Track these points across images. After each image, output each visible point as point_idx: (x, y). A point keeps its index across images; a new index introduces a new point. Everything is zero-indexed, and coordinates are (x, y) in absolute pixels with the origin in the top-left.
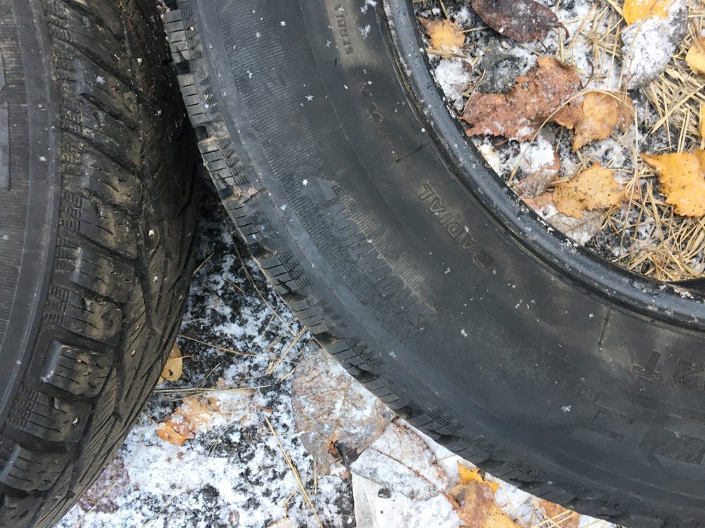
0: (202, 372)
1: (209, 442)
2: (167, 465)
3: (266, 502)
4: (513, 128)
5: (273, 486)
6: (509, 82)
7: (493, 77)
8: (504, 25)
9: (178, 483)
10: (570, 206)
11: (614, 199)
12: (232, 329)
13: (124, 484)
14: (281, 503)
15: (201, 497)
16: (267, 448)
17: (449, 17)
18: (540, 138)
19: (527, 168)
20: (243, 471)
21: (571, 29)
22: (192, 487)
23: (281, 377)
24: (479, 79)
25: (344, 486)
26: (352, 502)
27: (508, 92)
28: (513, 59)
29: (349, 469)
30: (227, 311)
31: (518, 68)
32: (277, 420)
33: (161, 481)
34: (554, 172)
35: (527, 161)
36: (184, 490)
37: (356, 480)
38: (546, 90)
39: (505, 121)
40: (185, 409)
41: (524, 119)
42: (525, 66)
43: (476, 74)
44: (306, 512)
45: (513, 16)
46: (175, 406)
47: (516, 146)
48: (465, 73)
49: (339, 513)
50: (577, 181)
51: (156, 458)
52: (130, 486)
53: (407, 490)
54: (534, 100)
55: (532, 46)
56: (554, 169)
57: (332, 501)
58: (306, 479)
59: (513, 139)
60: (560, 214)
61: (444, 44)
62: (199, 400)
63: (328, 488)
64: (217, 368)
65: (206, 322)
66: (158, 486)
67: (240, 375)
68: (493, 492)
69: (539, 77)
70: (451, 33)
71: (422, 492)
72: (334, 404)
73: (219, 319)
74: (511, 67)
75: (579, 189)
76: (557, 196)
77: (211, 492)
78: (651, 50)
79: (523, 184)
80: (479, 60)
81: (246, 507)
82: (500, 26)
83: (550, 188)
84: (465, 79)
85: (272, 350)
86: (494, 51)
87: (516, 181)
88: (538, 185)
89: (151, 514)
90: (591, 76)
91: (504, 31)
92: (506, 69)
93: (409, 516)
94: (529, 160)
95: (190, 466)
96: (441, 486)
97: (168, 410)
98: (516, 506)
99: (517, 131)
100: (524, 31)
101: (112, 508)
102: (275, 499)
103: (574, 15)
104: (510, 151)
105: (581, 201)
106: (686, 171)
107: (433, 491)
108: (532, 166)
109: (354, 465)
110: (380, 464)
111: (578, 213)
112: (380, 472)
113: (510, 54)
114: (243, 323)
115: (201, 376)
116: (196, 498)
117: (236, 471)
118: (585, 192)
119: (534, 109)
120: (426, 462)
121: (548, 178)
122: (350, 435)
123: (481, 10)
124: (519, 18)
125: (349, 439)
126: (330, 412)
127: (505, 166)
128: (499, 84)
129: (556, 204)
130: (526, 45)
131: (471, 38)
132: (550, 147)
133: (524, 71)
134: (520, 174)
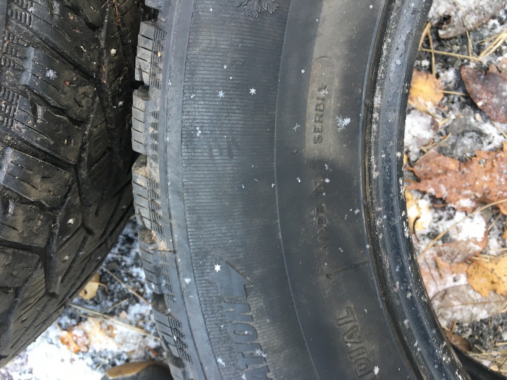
1: (99, 359)
2: (59, 364)
4: (456, 196)
6: (469, 152)
7: (456, 142)
8: (485, 99)
10: (481, 282)
13: (22, 364)
17: (435, 72)
18: (478, 212)
19: (454, 235)
24: (441, 140)
27: (464, 161)
28: (481, 133)
31: (482, 143)
34: (478, 248)
35: (457, 228)
38: (501, 174)
39: (451, 188)
40: (87, 326)
41: (468, 192)
42: (490, 143)
43: (441, 134)
45: (496, 94)
46: (80, 320)
47: (452, 212)
48: (431, 130)
50: (496, 264)
51: (52, 355)
52: (26, 368)
54: (486, 178)
55: (503, 127)
56: (480, 246)
59: (452, 205)
60: (468, 286)
61: (421, 95)
62: (101, 323)
64: (124, 303)
65: (129, 261)
67: (141, 315)
69: (499, 159)
70: (432, 88)
74: (476, 140)
75: (495, 272)
76: (473, 270)
79: (446, 248)
80: (448, 122)
82: (480, 99)
83: (469, 261)
84: (428, 135)
86: (466, 120)
87: (440, 243)
88: (458, 254)
91: (482, 106)
92: (470, 140)
94: (459, 228)
97: (74, 322)
99: (458, 200)
100: (501, 112)
104: (445, 214)
105: (493, 283)
108: (460, 234)
111: (485, 292)
113: (479, 127)
115: (110, 304)
118: (499, 276)
119: (482, 186)
121: (471, 252)
123: (468, 78)
124: (501, 97)
127: (435, 225)
128: (459, 152)
129: (468, 276)
130: (497, 124)
131: (448, 99)
132: (484, 224)
133: (487, 148)
134: (446, 238)
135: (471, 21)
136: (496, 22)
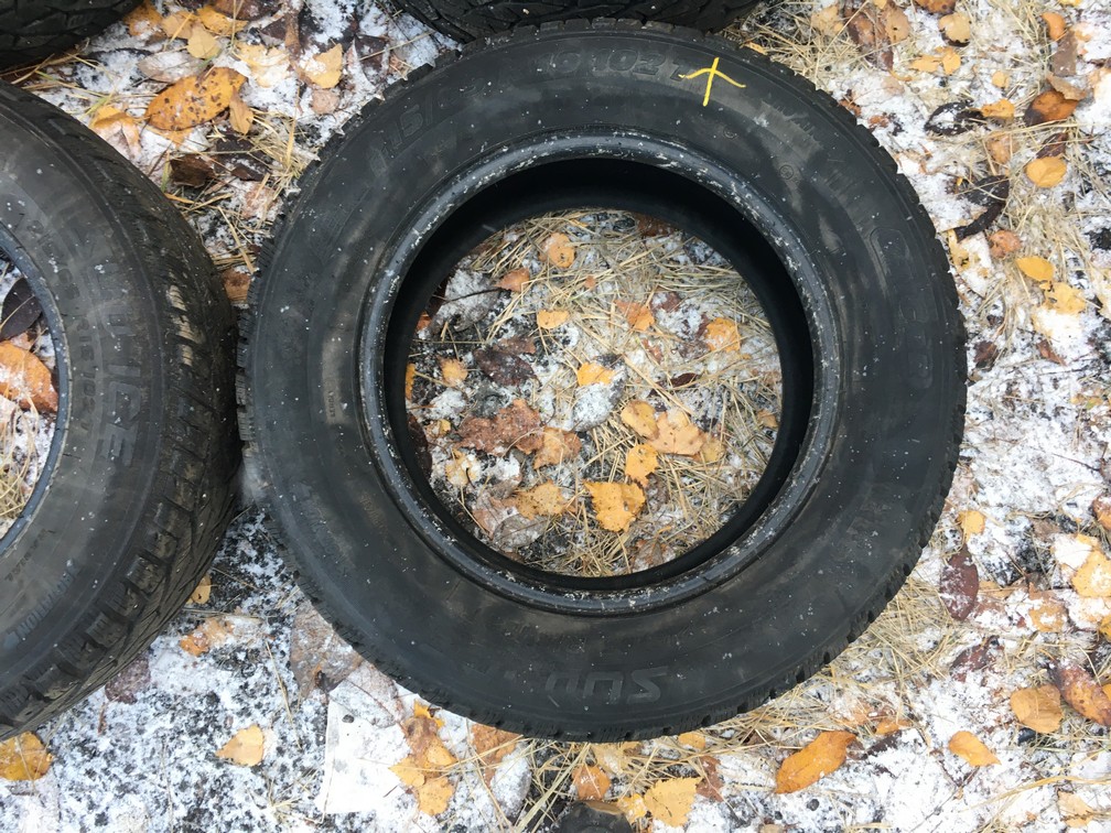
0: (225, 600)
1: (220, 657)
2: (183, 671)
3: (257, 713)
4: (491, 446)
5: (265, 701)
6: (494, 412)
7: (483, 406)
8: (495, 370)
9: (189, 687)
10: (527, 509)
11: (558, 510)
12: (255, 569)
13: (146, 681)
14: (269, 715)
15: (205, 700)
16: (265, 668)
17: (458, 357)
18: (511, 456)
19: (500, 476)
20: (242, 684)
21: (544, 381)
22: (199, 691)
23: (287, 612)
24: (472, 406)
25: (322, 708)
26: (326, 724)
27: (492, 419)
28: (499, 396)
29: (328, 696)
30: (254, 554)
31: (502, 403)
32: (277, 646)
33: (176, 684)
34: (518, 482)
36: (192, 693)
37: (332, 707)
38: (518, 422)
39: (486, 440)
40: (206, 627)
41: (500, 441)
42: (507, 402)
43: (472, 402)
44: (288, 726)
45: (501, 366)
46: (198, 623)
47: (493, 459)
48: (463, 400)
49: (314, 730)
50: (534, 492)
51: (175, 664)
52: (150, 684)
53: (371, 718)
54: (509, 428)
55: (512, 388)
56: (518, 480)
57: (310, 720)
58: (292, 698)
59: (491, 454)
60: (519, 515)
61: (451, 376)
62: (218, 622)
63: (309, 709)
64: (237, 598)
65: (236, 560)
66: (172, 686)
67: (254, 606)
68: (438, 728)
69: (514, 412)
70: (458, 369)
71: (382, 720)
72: (324, 639)
73: (246, 559)
74: (496, 401)
75: (534, 498)
76: (519, 501)
77: (214, 698)
78: (596, 406)
79: (495, 488)
80: (476, 392)
81: (240, 714)
82: (492, 371)
83: (513, 494)
84: (462, 404)
85: (283, 589)
86: (486, 388)
87: (490, 485)
88: (505, 491)
89: (162, 709)
90: (554, 417)
91: (495, 376)
92: (493, 402)
93: (370, 741)
94: (502, 471)
95: (201, 674)
96: (397, 717)
97: (192, 626)
98: (455, 742)
99: (494, 449)
100: (509, 377)
101: (132, 700)
102: (264, 711)
103: (548, 371)
104: (488, 462)
105: (535, 507)
106: (612, 497)
107: (391, 722)
108: (503, 475)
109: (333, 693)
110: (352, 695)
111: (532, 516)
112: (352, 702)
113: (497, 392)
114: (264, 565)
115: (224, 603)
116: (201, 701)
117: (237, 684)
118: (538, 501)
119: (508, 435)
120: (389, 696)
121: (514, 487)
122: (331, 667)
123: (479, 357)
124: (506, 367)
125: (331, 670)
126: (319, 646)
127: (483, 472)
128: (487, 412)
129: (517, 507)
130: (510, 387)
131: (472, 375)
132: (518, 464)
133: (506, 406)
134: (494, 480)
135: (475, 315)
136: (493, 313)
